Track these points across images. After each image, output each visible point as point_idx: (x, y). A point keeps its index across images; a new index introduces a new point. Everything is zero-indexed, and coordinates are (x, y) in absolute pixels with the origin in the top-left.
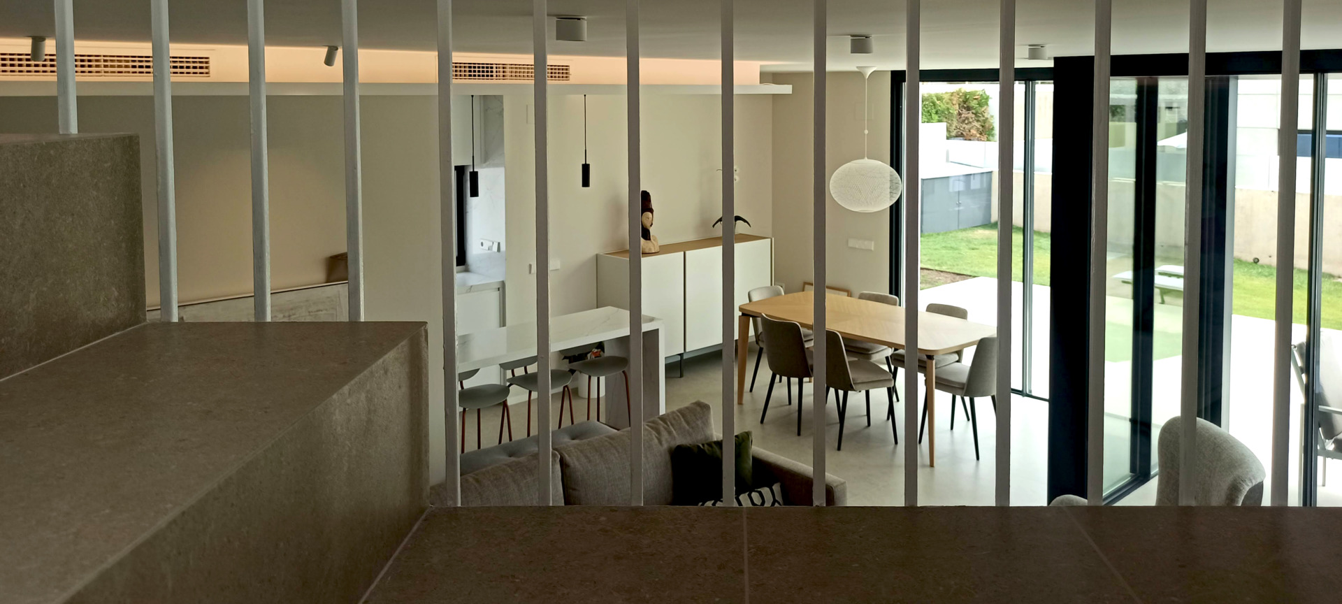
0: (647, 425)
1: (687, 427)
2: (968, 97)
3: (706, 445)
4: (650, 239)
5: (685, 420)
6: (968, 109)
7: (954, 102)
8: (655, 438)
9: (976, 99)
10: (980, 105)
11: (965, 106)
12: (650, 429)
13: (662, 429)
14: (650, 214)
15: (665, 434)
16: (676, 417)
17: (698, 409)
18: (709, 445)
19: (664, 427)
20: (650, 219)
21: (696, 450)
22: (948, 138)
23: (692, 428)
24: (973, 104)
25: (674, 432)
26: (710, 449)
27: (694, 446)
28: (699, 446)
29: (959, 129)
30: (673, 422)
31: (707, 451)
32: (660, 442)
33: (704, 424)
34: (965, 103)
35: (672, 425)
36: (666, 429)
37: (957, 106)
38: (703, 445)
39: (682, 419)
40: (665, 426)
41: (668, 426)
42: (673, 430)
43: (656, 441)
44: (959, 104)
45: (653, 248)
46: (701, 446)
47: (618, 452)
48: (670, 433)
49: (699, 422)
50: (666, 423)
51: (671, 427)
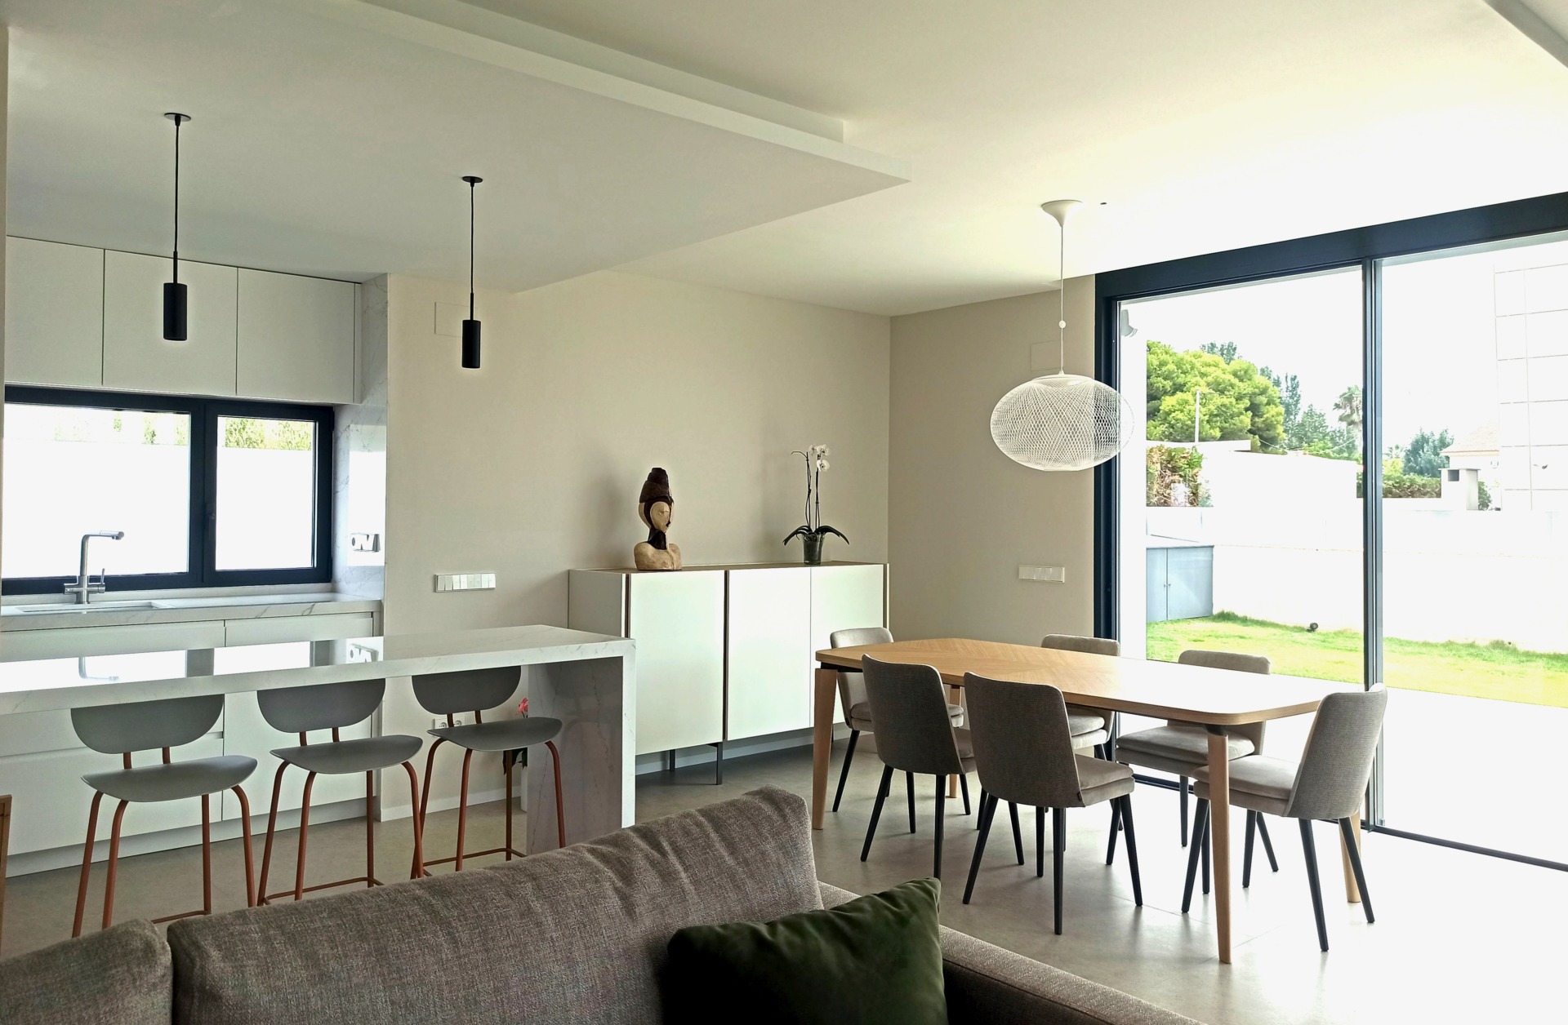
0: (592, 851)
1: (729, 860)
2: (1173, 454)
3: (781, 928)
4: (665, 548)
5: (723, 839)
6: (1174, 470)
7: (1154, 460)
8: (610, 892)
9: (1184, 457)
10: (1190, 465)
11: (1169, 466)
12: (596, 862)
13: (640, 862)
14: (666, 507)
15: (648, 880)
16: (695, 830)
17: (767, 809)
18: (794, 924)
19: (647, 857)
20: (666, 514)
21: (745, 947)
22: (1148, 505)
23: (746, 863)
24: (1182, 463)
25: (683, 875)
26: (797, 940)
27: (740, 929)
28: (755, 933)
29: (1163, 494)
30: (681, 842)
31: (785, 949)
32: (629, 908)
33: (786, 853)
34: (1169, 463)
35: (678, 851)
36: (653, 864)
37: (1159, 465)
38: (772, 926)
39: (713, 835)
40: (656, 855)
41: (663, 854)
42: (679, 867)
43: (614, 902)
44: (1161, 463)
45: (669, 563)
46: (763, 929)
47: (455, 941)
48: (667, 876)
49: (770, 847)
50: (657, 846)
51: (672, 858)
